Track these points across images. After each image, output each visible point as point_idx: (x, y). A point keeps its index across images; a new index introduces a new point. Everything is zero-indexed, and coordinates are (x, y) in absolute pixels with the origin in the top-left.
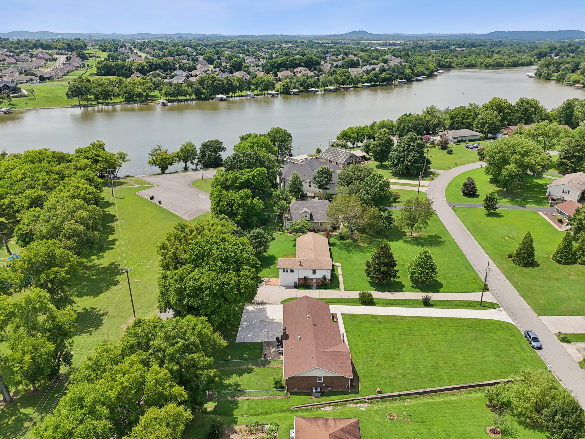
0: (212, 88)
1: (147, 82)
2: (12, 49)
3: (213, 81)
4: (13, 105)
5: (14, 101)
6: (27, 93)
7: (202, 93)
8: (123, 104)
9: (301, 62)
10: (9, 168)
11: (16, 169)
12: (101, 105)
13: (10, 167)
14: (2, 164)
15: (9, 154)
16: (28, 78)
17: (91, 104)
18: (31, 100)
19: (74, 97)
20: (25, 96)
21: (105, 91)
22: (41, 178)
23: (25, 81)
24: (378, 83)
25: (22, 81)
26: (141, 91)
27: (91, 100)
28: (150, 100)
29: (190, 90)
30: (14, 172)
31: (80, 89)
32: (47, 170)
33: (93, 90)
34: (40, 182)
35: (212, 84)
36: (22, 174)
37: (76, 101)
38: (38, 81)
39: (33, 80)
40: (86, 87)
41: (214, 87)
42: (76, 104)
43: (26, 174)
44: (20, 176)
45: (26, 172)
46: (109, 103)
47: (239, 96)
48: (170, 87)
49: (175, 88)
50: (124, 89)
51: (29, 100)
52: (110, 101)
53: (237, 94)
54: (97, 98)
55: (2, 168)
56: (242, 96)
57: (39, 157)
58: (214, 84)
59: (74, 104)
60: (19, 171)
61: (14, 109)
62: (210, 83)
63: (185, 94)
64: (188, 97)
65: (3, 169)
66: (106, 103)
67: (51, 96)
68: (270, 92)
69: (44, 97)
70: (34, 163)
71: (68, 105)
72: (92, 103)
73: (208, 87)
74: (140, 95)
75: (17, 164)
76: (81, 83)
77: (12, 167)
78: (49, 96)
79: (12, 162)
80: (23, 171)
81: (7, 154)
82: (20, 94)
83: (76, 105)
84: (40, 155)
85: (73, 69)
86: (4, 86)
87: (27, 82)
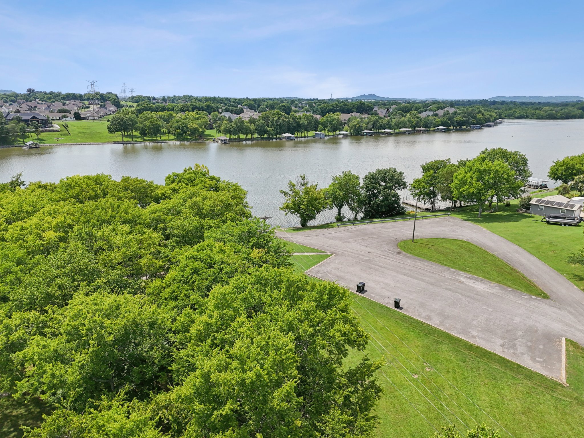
0: (277, 125)
1: (202, 117)
2: (45, 99)
3: (279, 118)
4: (41, 140)
5: (43, 135)
6: (59, 128)
7: (266, 132)
8: (174, 141)
9: (352, 108)
10: (22, 211)
11: (39, 214)
12: (149, 142)
13: (25, 208)
14: (5, 201)
15: (27, 183)
16: (61, 114)
17: (136, 141)
18: (64, 135)
19: (117, 131)
20: (57, 131)
21: (154, 125)
22: (118, 240)
23: (58, 118)
24: (452, 127)
25: (55, 118)
26: (197, 126)
27: (136, 137)
28: (205, 139)
29: (253, 127)
30: (34, 220)
31: (125, 122)
32: (129, 216)
33: (139, 125)
34: (117, 256)
35: (277, 121)
36: (58, 228)
37: (118, 136)
38: (72, 118)
39: (67, 117)
40: (132, 121)
41: (280, 125)
42: (119, 140)
43: (71, 227)
44: (50, 235)
45: (69, 221)
46: (157, 140)
47: (305, 137)
48: (230, 124)
49: (236, 124)
50: (176, 124)
51: (62, 135)
52: (159, 139)
53: (303, 135)
54: (144, 133)
55: (3, 212)
56: (308, 137)
57: (93, 189)
58: (280, 121)
59: (117, 140)
60: (49, 218)
61: (42, 144)
62: (275, 119)
63: (246, 131)
64: (250, 136)
65: (7, 213)
66: (153, 140)
67: (88, 131)
68: (341, 132)
69: (80, 133)
70: (82, 202)
71: (108, 142)
72: (137, 139)
73: (273, 125)
74: (194, 132)
75: (44, 202)
76: (127, 116)
77: (30, 209)
78: (85, 131)
79: (32, 198)
80: (60, 218)
81: (23, 183)
82: (51, 129)
83: (118, 142)
84: (97, 183)
85: (109, 113)
86: (32, 118)
87: (60, 118)
